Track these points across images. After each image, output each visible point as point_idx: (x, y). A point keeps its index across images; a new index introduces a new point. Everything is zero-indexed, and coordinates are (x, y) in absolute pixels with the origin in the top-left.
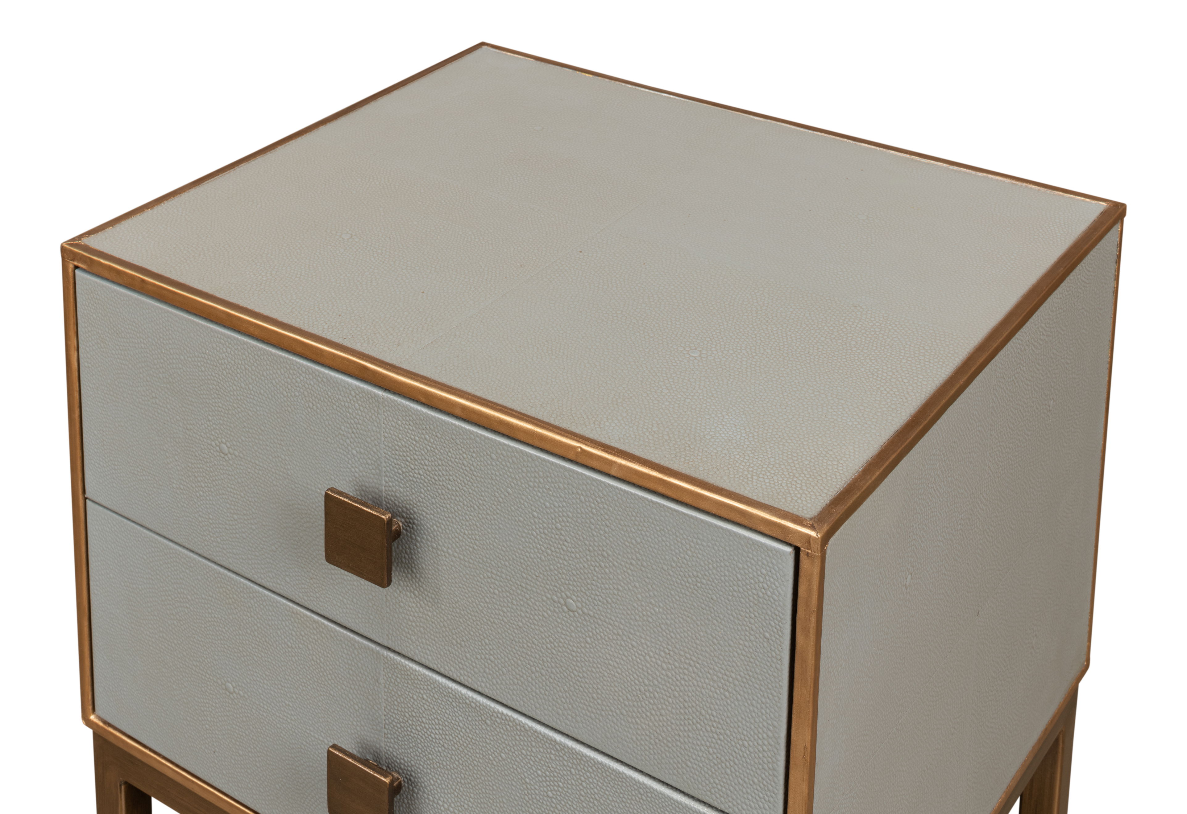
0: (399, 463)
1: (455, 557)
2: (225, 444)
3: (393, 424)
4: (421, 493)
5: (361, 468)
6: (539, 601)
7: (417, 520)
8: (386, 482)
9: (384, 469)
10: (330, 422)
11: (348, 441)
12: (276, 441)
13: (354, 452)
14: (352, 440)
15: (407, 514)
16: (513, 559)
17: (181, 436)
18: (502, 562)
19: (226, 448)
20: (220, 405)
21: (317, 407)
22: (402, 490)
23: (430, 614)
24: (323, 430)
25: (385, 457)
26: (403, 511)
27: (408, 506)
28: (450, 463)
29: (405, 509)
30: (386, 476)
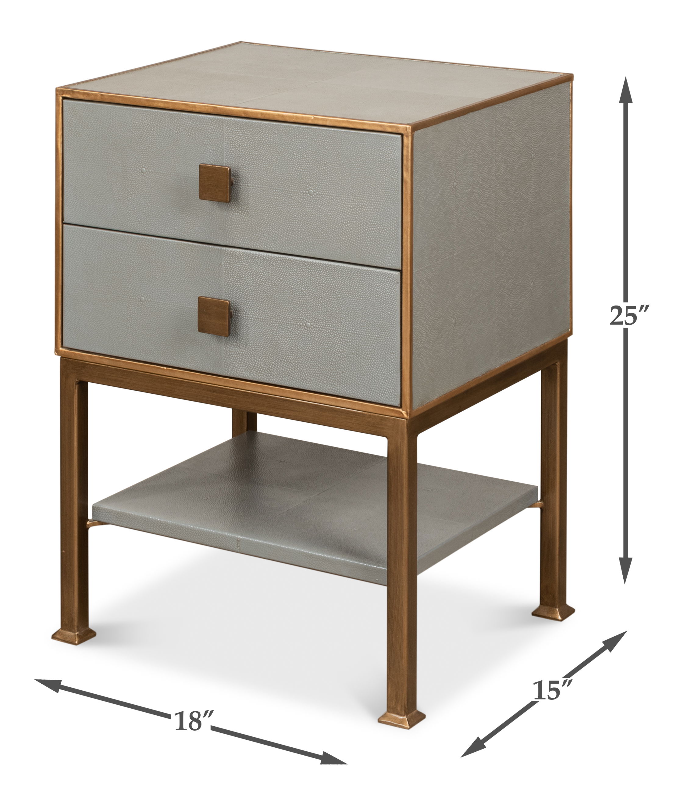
0: (232, 149)
1: (258, 187)
2: (144, 168)
3: (230, 131)
4: (243, 161)
5: (214, 158)
6: (297, 196)
7: (241, 175)
8: (226, 161)
9: (225, 155)
10: (199, 140)
11: (208, 146)
12: (171, 157)
13: (211, 151)
15: (236, 173)
16: (285, 179)
17: (120, 171)
18: (280, 182)
19: (145, 169)
20: (142, 148)
21: (192, 134)
22: (233, 162)
24: (195, 144)
25: (226, 149)
26: (234, 173)
27: (236, 170)
28: (256, 142)
29: (235, 172)
30: (226, 158)
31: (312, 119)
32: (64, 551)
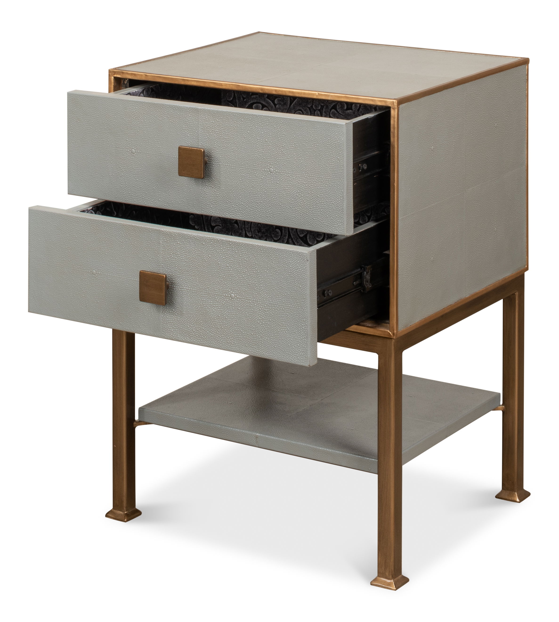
0: (206, 134)
1: (228, 166)
3: (204, 118)
4: (215, 144)
5: (191, 141)
6: (260, 173)
7: (213, 156)
8: (201, 144)
9: (200, 138)
10: (179, 126)
11: (186, 131)
12: (156, 140)
13: (188, 135)
14: (187, 130)
15: (209, 154)
16: (250, 159)
17: (114, 152)
18: (246, 162)
19: (134, 150)
20: (132, 132)
21: (173, 121)
22: (207, 145)
23: (218, 193)
24: (176, 130)
25: (201, 133)
26: (208, 154)
27: (210, 151)
28: (226, 128)
29: (208, 153)
30: (201, 141)
31: (317, 95)
32: (116, 445)
